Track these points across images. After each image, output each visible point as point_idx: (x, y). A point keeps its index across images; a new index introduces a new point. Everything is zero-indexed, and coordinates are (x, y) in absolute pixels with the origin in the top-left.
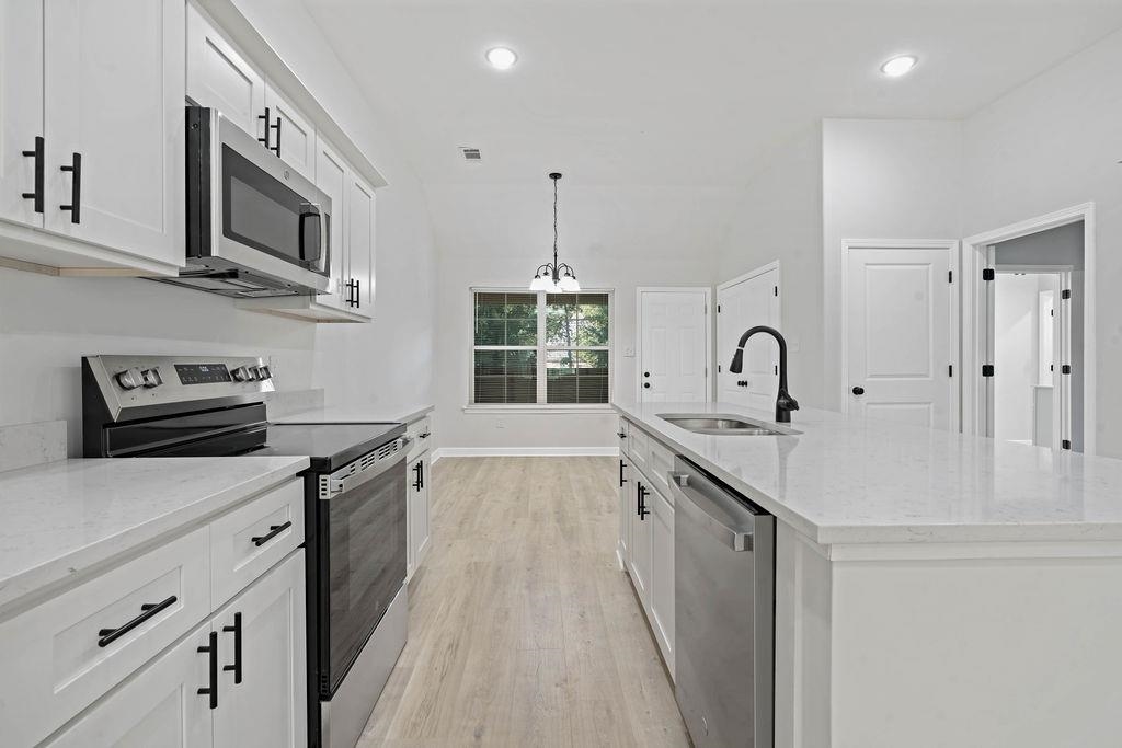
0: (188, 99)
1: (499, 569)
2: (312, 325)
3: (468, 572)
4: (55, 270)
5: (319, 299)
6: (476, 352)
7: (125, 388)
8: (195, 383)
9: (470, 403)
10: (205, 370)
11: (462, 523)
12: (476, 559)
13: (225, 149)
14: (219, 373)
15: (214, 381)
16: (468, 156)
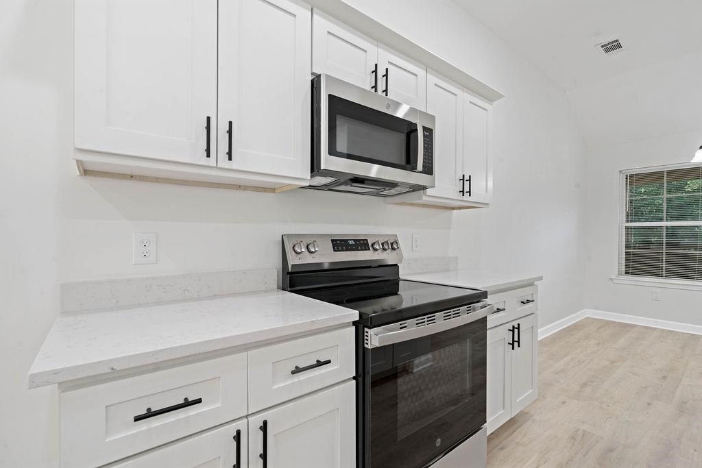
0: (313, 74)
1: (611, 450)
2: (449, 212)
3: (573, 438)
4: (273, 190)
5: (429, 191)
6: (627, 228)
7: (298, 253)
8: (343, 250)
9: (620, 274)
10: (351, 243)
11: (585, 385)
12: (585, 427)
13: (330, 97)
14: (362, 245)
15: (357, 250)
16: (607, 51)
